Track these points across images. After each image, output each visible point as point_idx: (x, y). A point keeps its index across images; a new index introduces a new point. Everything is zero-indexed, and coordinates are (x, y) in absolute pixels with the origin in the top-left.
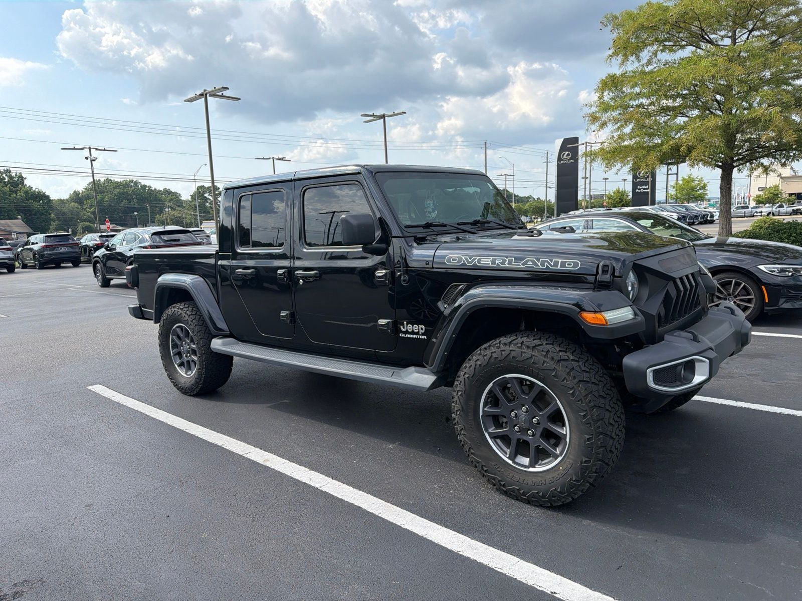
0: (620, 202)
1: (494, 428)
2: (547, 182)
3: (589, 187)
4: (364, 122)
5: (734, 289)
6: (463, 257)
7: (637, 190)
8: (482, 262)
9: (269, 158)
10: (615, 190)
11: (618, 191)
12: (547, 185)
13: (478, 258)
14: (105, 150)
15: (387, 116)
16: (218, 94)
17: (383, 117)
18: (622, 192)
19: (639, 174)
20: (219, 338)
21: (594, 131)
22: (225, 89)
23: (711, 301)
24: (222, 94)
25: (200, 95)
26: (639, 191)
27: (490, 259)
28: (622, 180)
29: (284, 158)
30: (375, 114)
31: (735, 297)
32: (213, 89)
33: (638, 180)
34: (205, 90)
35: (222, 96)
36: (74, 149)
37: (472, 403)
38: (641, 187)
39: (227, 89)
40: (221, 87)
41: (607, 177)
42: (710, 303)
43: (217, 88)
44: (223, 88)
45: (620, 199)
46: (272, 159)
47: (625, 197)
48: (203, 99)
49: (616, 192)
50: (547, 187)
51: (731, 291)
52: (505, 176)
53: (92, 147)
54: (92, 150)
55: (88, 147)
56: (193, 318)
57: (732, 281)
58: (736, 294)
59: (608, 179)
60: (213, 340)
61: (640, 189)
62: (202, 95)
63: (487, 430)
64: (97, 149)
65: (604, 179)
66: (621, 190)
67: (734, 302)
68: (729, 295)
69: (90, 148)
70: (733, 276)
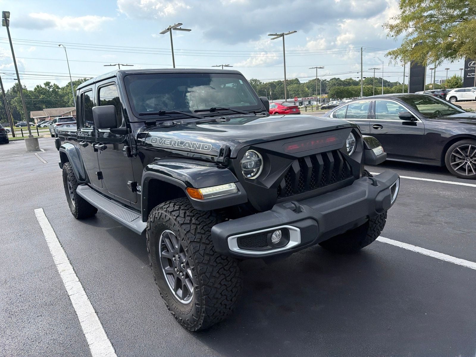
0: (456, 85)
1: (169, 267)
2: (404, 73)
3: (434, 75)
4: (271, 39)
5: (471, 153)
6: (158, 139)
7: (468, 76)
8: (166, 143)
9: (220, 66)
10: (453, 76)
11: (455, 77)
12: (404, 74)
13: (165, 139)
14: (127, 65)
15: (285, 35)
16: (177, 28)
17: (283, 35)
18: (458, 77)
19: (470, 64)
20: (82, 185)
21: (393, 36)
22: (180, 25)
23: (453, 160)
24: (181, 28)
25: (167, 29)
26: (469, 77)
27: (169, 140)
28: (460, 69)
29: (228, 65)
30: (277, 34)
31: (471, 158)
32: (174, 25)
33: (468, 69)
34: (170, 26)
35: (181, 29)
36: (111, 65)
37: (154, 248)
38: (470, 74)
39: (182, 24)
40: (178, 23)
41: (448, 68)
42: (452, 162)
43: (176, 24)
44: (179, 24)
45: (455, 82)
46: (222, 66)
47: (460, 81)
48: (169, 32)
49: (453, 78)
50: (404, 76)
51: (468, 154)
52: (374, 69)
53: (120, 64)
54: (120, 65)
55: (118, 64)
56: (71, 172)
57: (469, 146)
58: (472, 156)
59: (449, 69)
60: (79, 186)
61: (470, 75)
62: (168, 29)
63: (164, 269)
64: (123, 65)
65: (446, 69)
66: (457, 76)
67: (470, 162)
68: (467, 156)
69: (119, 65)
70: (470, 142)
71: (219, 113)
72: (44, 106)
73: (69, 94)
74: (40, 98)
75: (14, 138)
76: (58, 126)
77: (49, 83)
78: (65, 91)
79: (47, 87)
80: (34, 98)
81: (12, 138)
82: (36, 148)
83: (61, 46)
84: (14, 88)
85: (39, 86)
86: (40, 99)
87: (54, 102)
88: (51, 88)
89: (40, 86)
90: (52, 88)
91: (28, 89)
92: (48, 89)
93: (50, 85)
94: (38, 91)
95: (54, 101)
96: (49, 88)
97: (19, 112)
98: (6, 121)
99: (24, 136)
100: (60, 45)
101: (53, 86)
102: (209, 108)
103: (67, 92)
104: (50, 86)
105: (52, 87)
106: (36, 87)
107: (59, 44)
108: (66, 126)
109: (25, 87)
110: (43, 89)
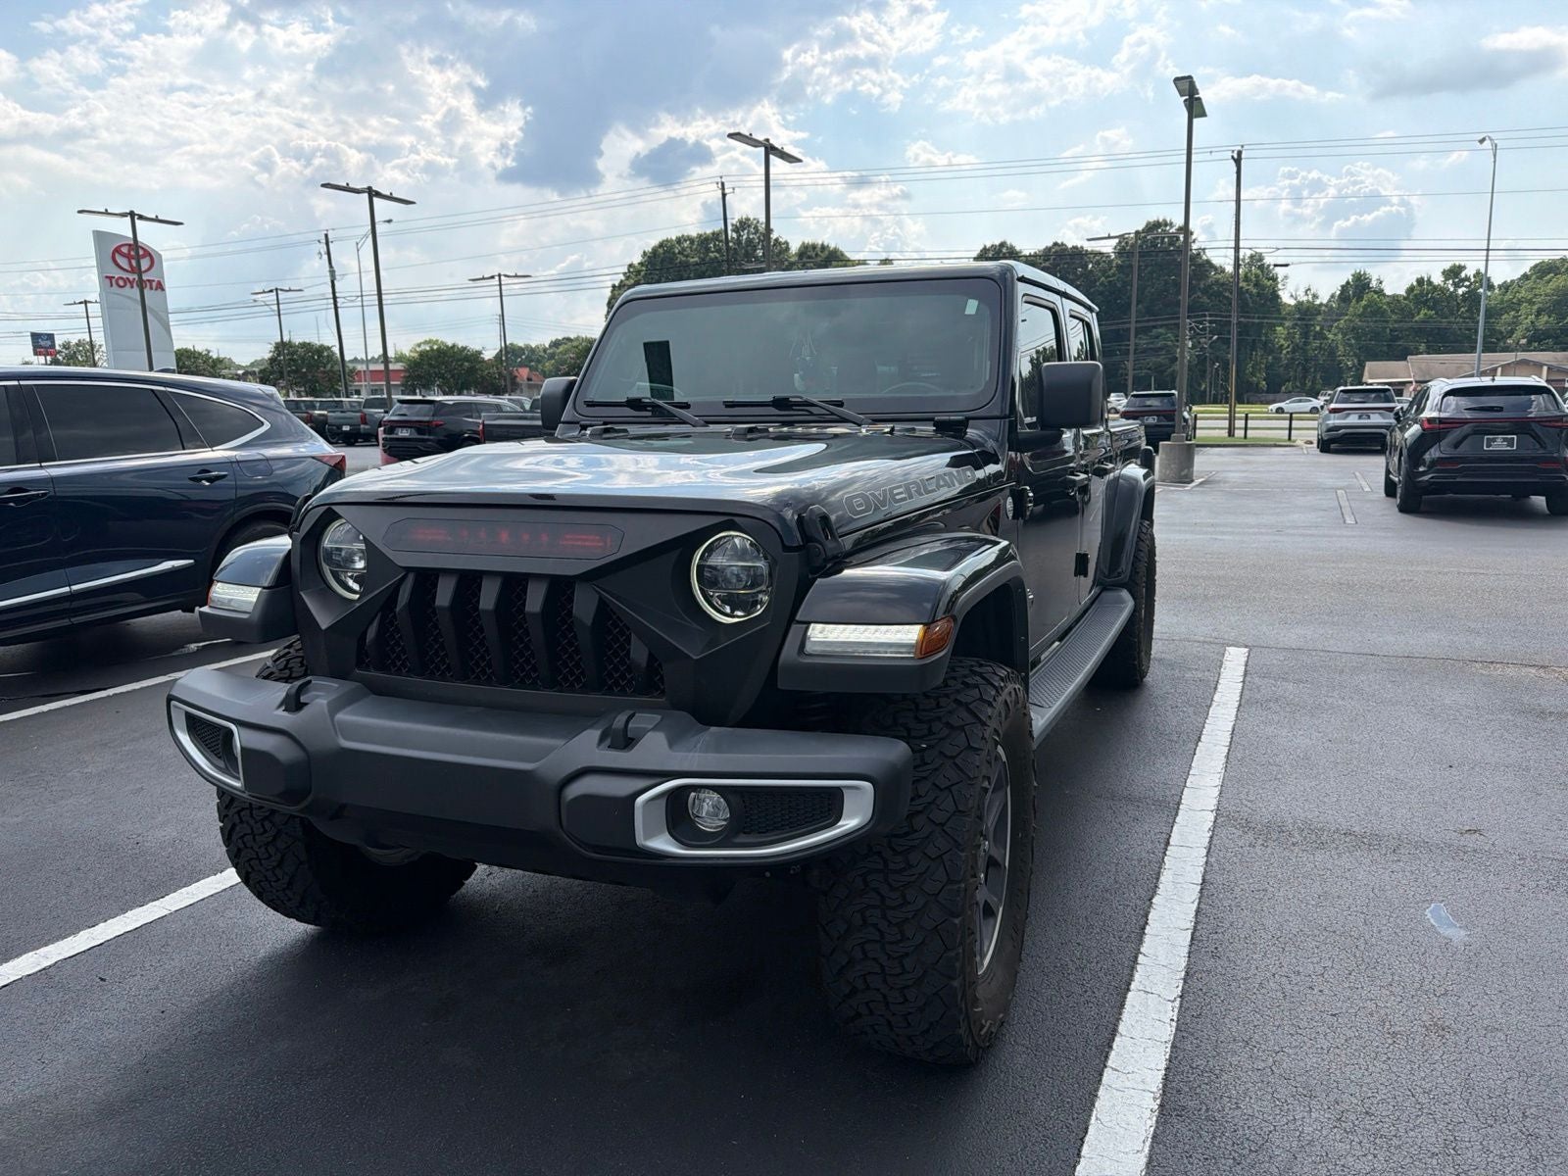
71: (812, 414)
72: (1422, 347)
73: (1519, 305)
74: (1417, 318)
75: (1230, 439)
76: (1332, 415)
77: (1461, 268)
78: (1509, 296)
79: (1451, 281)
80: (1396, 321)
81: (1225, 438)
82: (1183, 473)
83: (1487, 143)
84: (1345, 288)
85: (1426, 279)
86: (1416, 321)
87: (1459, 332)
88: (1463, 286)
89: (1429, 280)
90: (1466, 287)
91: (1388, 292)
92: (1452, 289)
93: (1463, 275)
94: (1416, 295)
95: (1460, 329)
96: (1457, 286)
97: (1340, 362)
98: (1297, 387)
99: (1249, 436)
100: (1482, 141)
101: (1473, 280)
102: (770, 398)
103: (1514, 301)
104: (1463, 280)
105: (1467, 283)
106: (1415, 284)
107: (1481, 138)
108: (1357, 416)
109: (1381, 283)
110: (1435, 288)
